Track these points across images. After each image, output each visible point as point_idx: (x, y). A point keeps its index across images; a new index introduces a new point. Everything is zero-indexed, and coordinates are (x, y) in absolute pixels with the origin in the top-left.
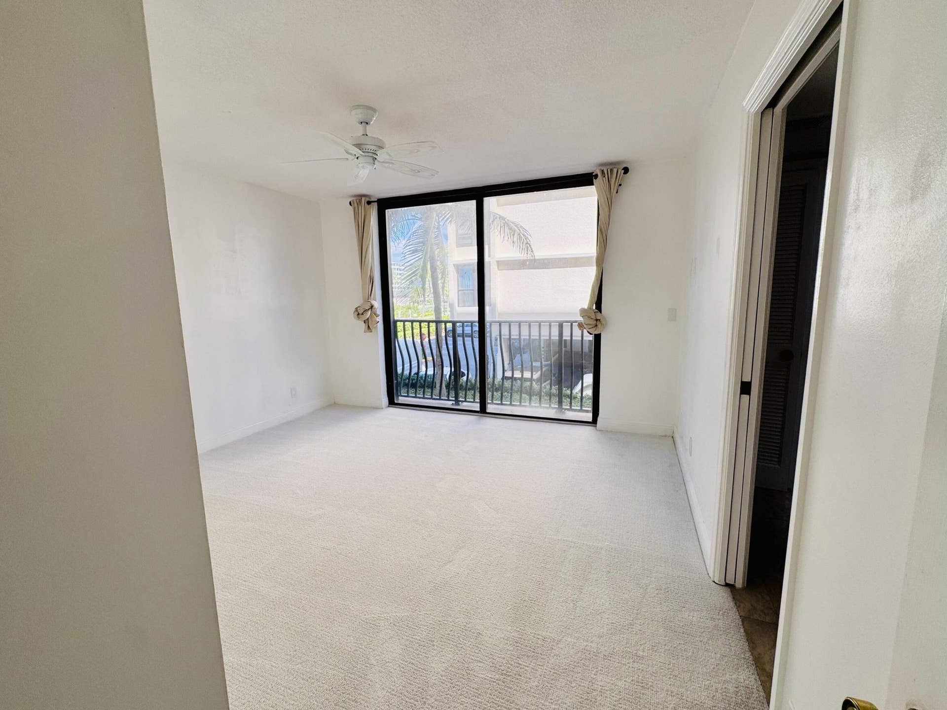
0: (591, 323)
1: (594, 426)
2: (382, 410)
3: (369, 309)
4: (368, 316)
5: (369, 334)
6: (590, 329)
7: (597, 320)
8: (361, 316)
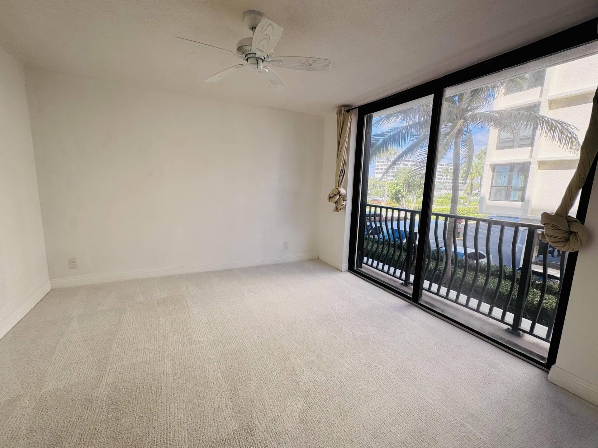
0: (558, 235)
1: (546, 371)
2: (341, 272)
3: (337, 194)
4: (336, 200)
5: (336, 213)
6: (554, 243)
7: (571, 233)
8: (331, 199)
